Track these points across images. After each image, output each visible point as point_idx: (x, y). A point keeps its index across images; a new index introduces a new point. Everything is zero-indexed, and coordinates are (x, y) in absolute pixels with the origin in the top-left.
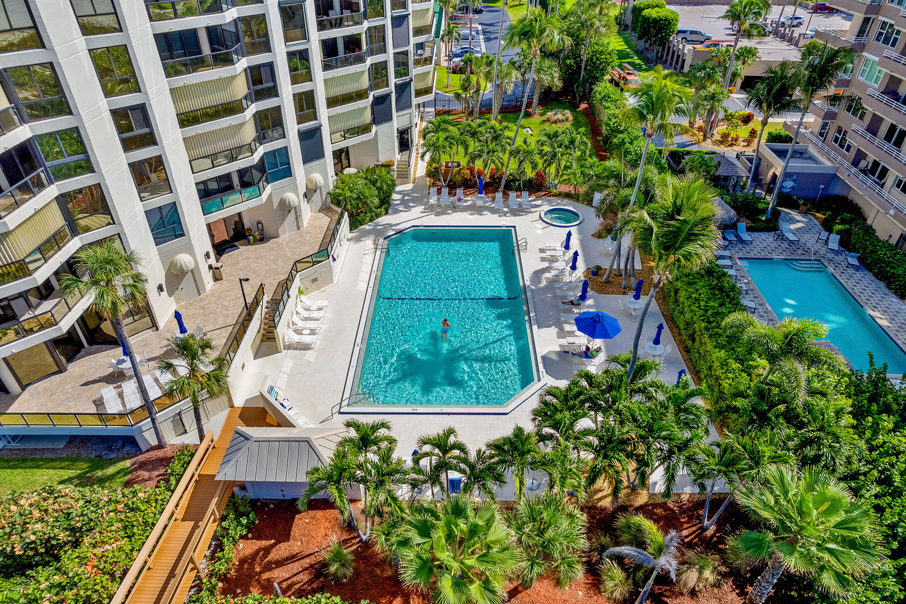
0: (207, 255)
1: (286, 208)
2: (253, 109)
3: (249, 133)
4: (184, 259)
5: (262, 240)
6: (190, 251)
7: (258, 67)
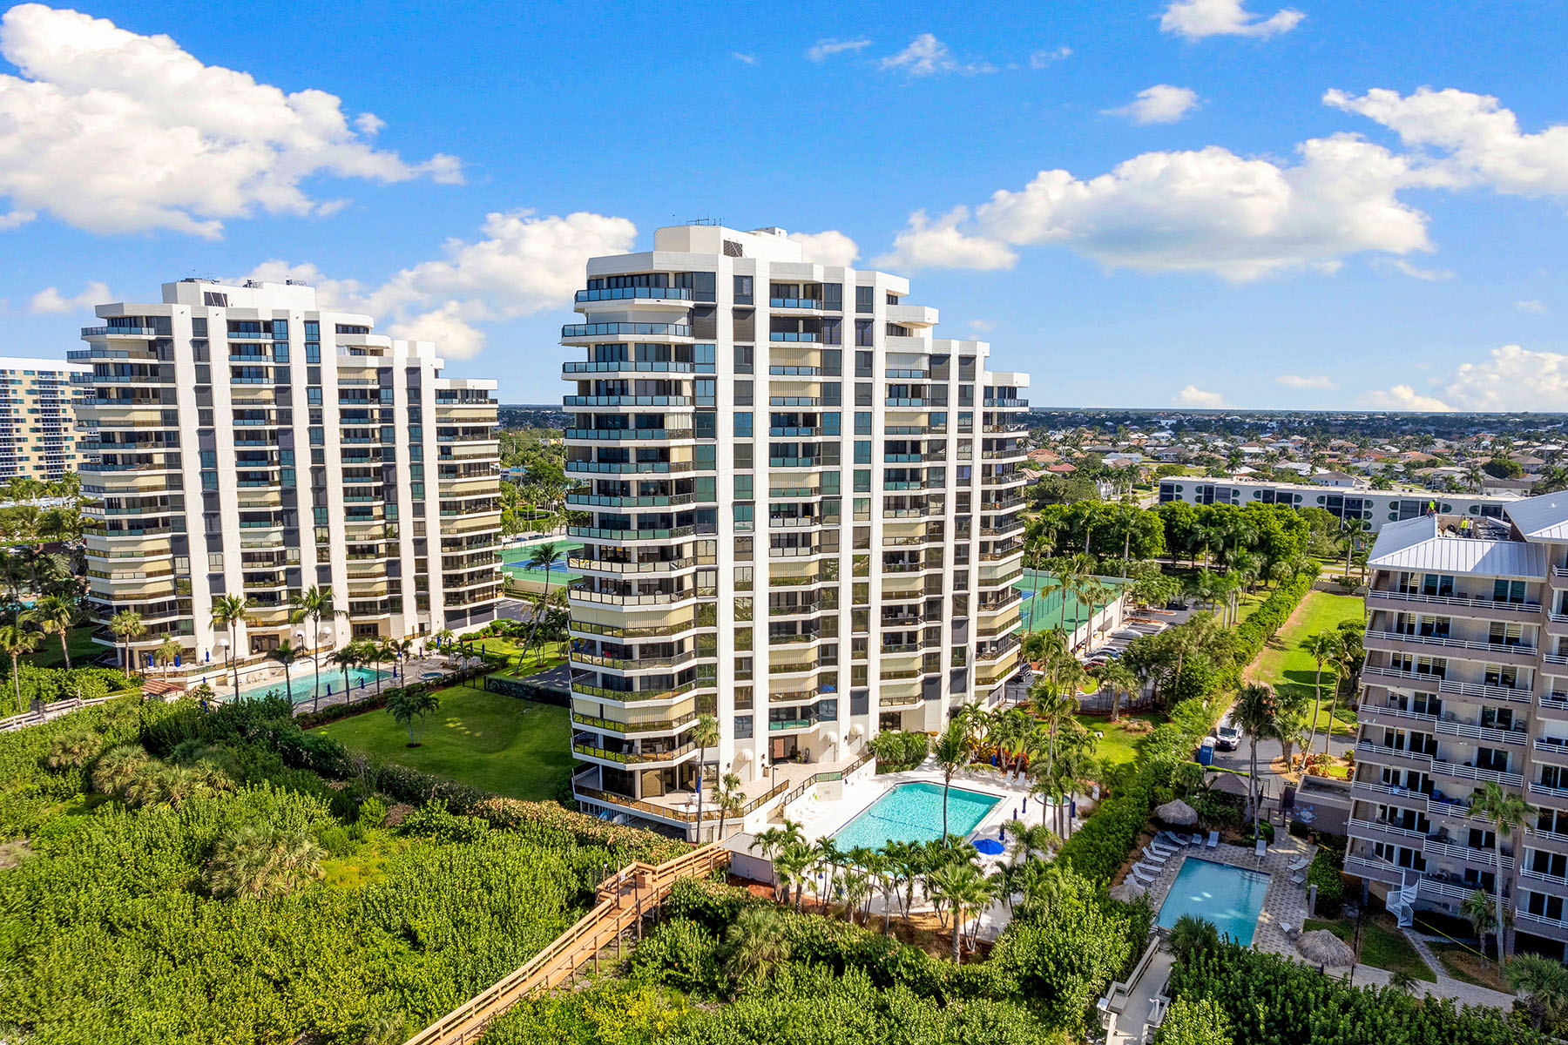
0: (763, 757)
1: (827, 743)
2: (819, 670)
3: (812, 684)
4: (748, 753)
5: (806, 762)
6: (753, 748)
7: (827, 645)
